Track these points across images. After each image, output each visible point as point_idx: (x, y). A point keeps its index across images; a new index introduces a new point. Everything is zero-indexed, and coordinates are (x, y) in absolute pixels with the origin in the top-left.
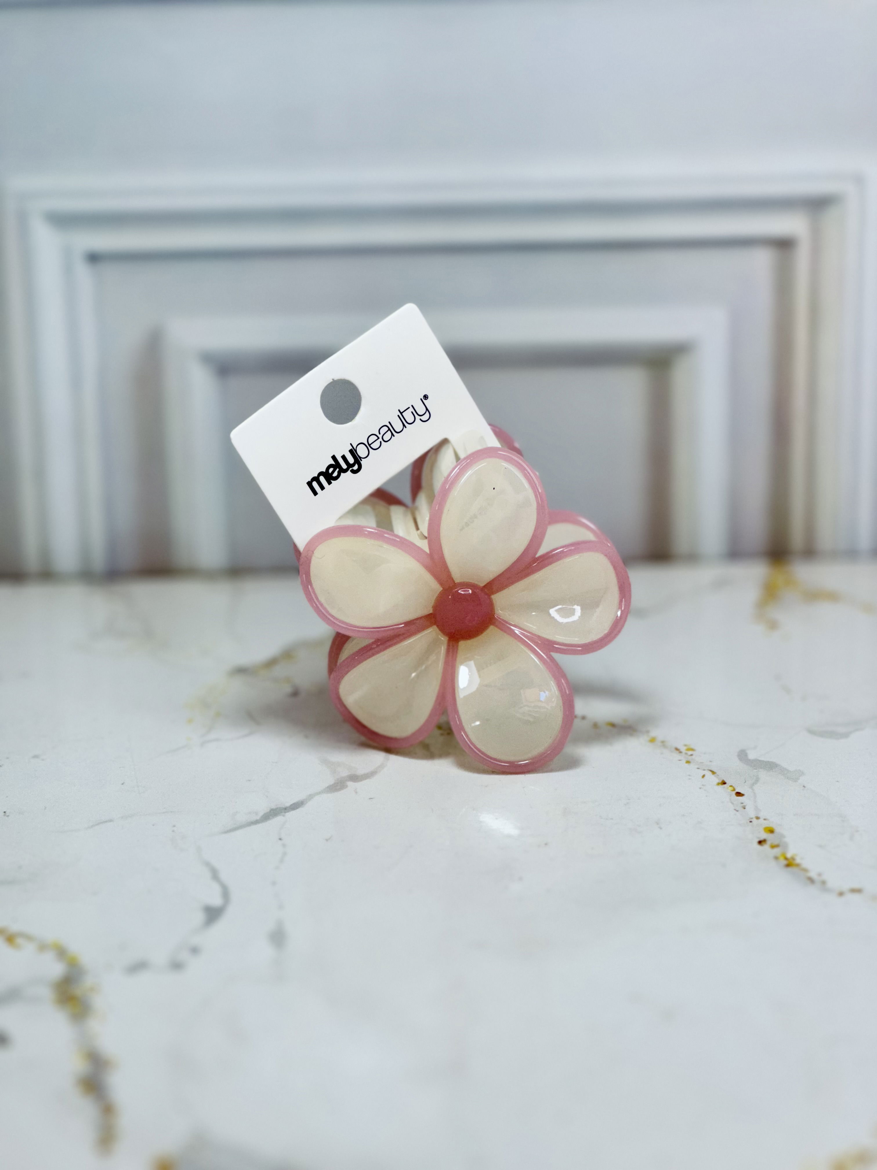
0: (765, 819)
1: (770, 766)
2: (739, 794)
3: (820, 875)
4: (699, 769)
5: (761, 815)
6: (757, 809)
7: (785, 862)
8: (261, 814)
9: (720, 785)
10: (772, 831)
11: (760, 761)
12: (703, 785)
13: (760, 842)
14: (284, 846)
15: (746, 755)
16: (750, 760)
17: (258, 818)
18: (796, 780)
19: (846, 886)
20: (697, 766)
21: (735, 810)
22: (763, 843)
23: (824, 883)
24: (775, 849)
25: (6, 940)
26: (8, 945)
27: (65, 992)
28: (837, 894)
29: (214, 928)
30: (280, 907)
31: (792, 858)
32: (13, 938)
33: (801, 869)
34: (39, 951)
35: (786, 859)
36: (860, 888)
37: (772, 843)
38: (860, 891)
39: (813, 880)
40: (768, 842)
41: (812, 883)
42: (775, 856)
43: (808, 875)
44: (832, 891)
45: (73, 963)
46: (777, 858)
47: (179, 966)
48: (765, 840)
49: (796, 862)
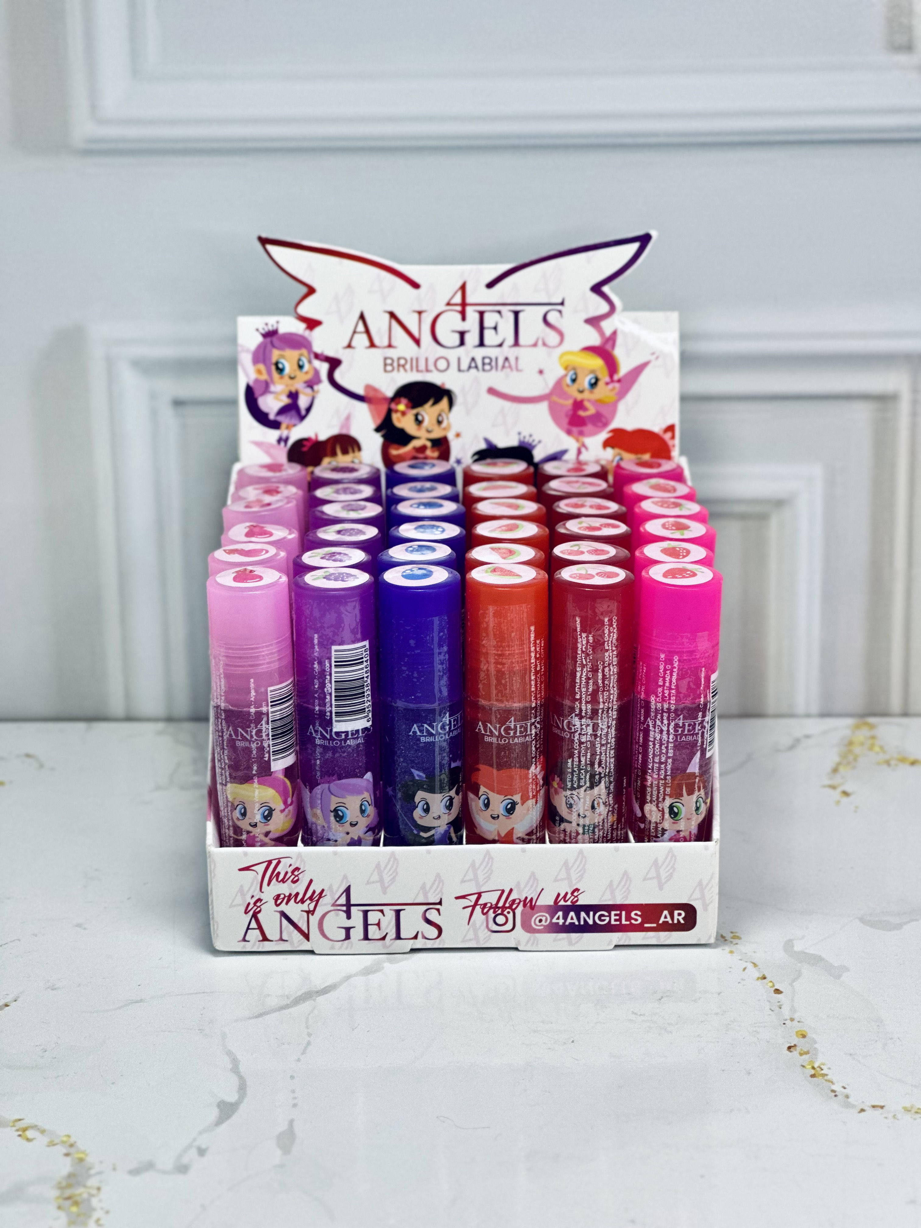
0: (799, 1022)
1: (815, 960)
2: (777, 991)
3: (845, 1088)
4: (741, 962)
5: (796, 1016)
6: (793, 1010)
7: (813, 1072)
8: (293, 997)
9: (760, 981)
10: (804, 1036)
11: (805, 953)
12: (743, 980)
13: (789, 1048)
14: (309, 1035)
15: (793, 946)
16: (795, 952)
17: (288, 1002)
18: (839, 977)
19: (868, 1102)
20: (740, 958)
21: (770, 1009)
22: (792, 1049)
23: (847, 1097)
24: (804, 1057)
25: (20, 1133)
26: (19, 1138)
27: (68, 1193)
28: (859, 1110)
29: (224, 1126)
30: (295, 1105)
31: (819, 1067)
32: (25, 1130)
33: (826, 1080)
34: (48, 1146)
35: (813, 1068)
36: (882, 1104)
37: (801, 1050)
38: (882, 1107)
39: (837, 1093)
40: (798, 1049)
41: (836, 1096)
42: (803, 1064)
43: (834, 1087)
44: (853, 1106)
45: (81, 1160)
46: (803, 1066)
47: (183, 1169)
48: (795, 1046)
49: (822, 1072)
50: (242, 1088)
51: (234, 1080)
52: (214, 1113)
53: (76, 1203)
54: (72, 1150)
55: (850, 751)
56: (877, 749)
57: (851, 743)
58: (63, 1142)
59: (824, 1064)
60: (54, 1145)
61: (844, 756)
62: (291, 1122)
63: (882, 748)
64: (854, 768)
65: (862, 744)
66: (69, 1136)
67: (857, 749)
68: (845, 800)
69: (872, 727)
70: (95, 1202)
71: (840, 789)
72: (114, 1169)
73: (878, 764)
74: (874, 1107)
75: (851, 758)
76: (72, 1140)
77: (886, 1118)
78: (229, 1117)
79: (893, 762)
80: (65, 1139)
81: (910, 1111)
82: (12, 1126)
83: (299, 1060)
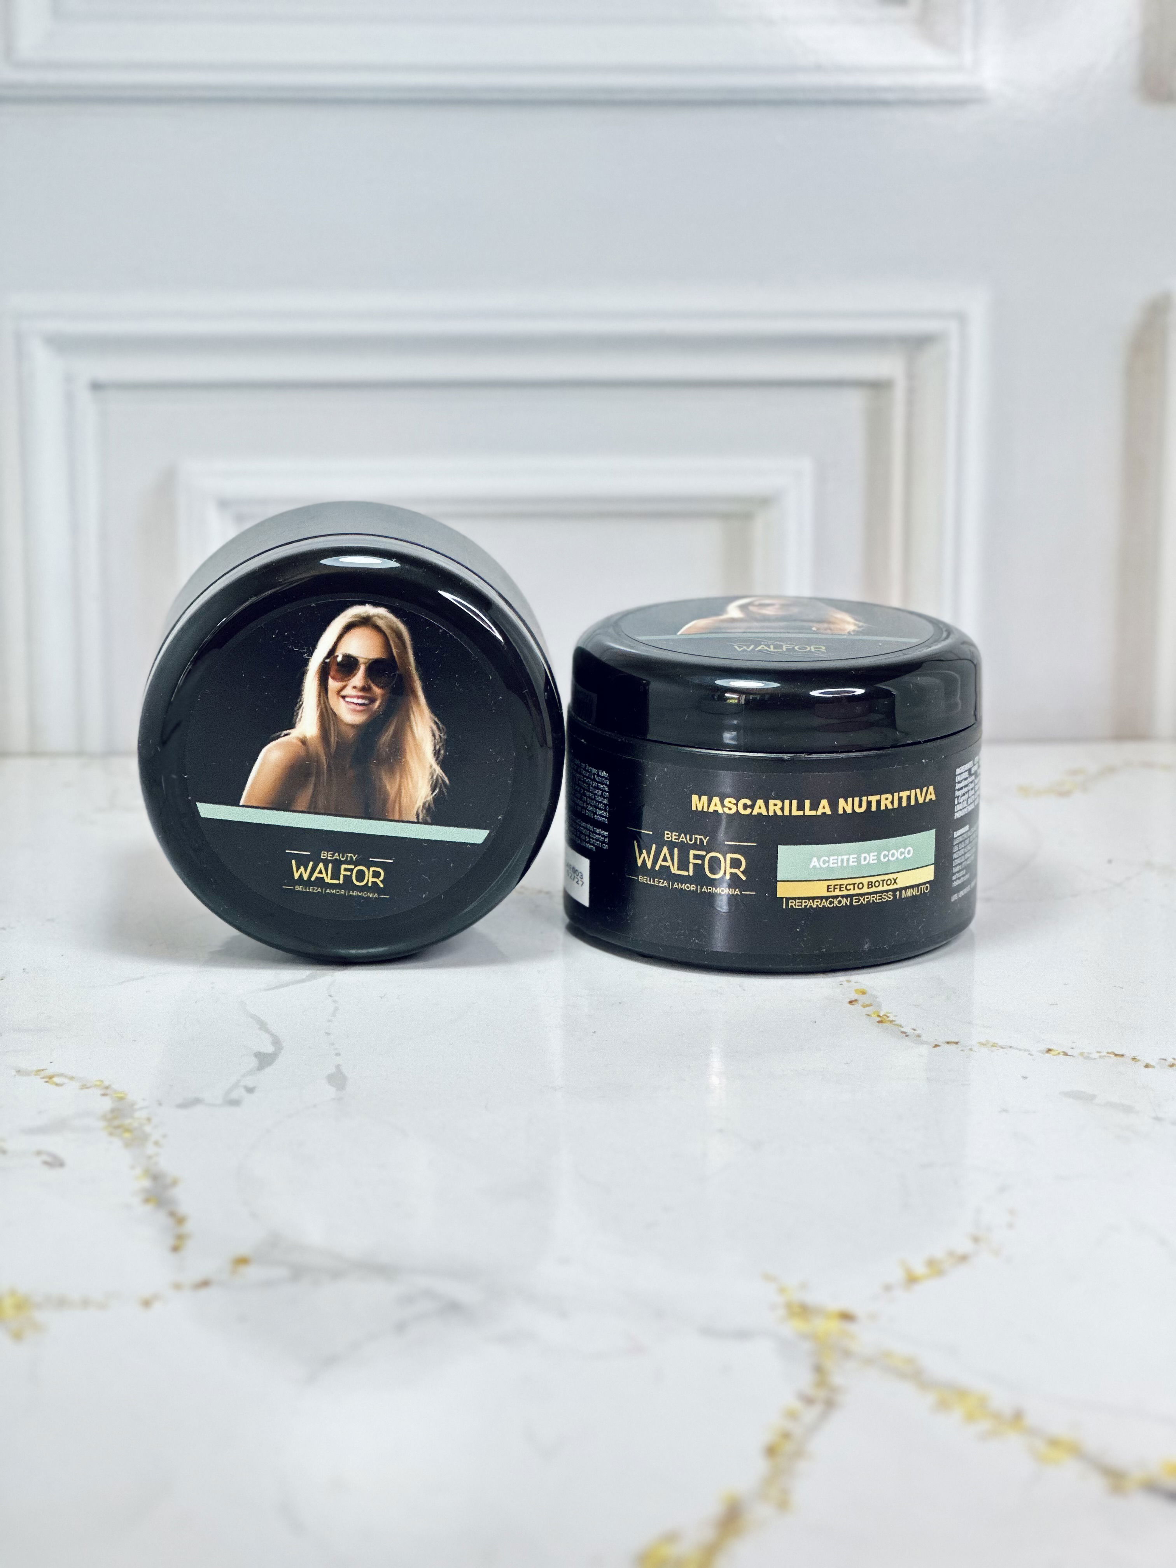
0: (856, 982)
3: (915, 1030)
7: (879, 1019)
8: (306, 974)
10: (864, 993)
13: (851, 1002)
14: (335, 1001)
17: (304, 977)
19: (941, 1040)
22: (853, 1003)
23: (919, 1036)
24: (866, 1009)
25: (45, 1080)
26: (47, 1083)
27: (116, 1123)
28: (934, 1046)
29: (268, 1070)
30: (338, 1054)
31: (885, 1015)
32: (51, 1077)
33: (894, 1025)
34: (82, 1089)
35: (879, 1016)
36: (957, 1041)
37: (864, 1003)
38: (957, 1043)
39: (908, 1034)
40: (860, 1002)
41: (907, 1036)
42: (867, 1014)
43: (903, 1030)
44: (927, 1043)
45: (121, 1099)
46: (869, 1015)
47: (235, 1103)
48: (856, 1000)
49: (889, 1019)
50: (277, 1042)
51: (265, 1036)
52: (253, 1062)
53: (128, 1130)
54: (108, 1091)
58: (96, 1086)
59: (888, 1013)
60: (87, 1088)
62: (338, 1067)
66: (102, 1081)
70: (148, 1129)
72: (160, 1104)
74: (948, 1043)
76: (106, 1083)
77: (962, 1050)
78: (270, 1063)
80: (98, 1083)
81: (986, 1045)
82: (35, 1075)
83: (330, 1021)
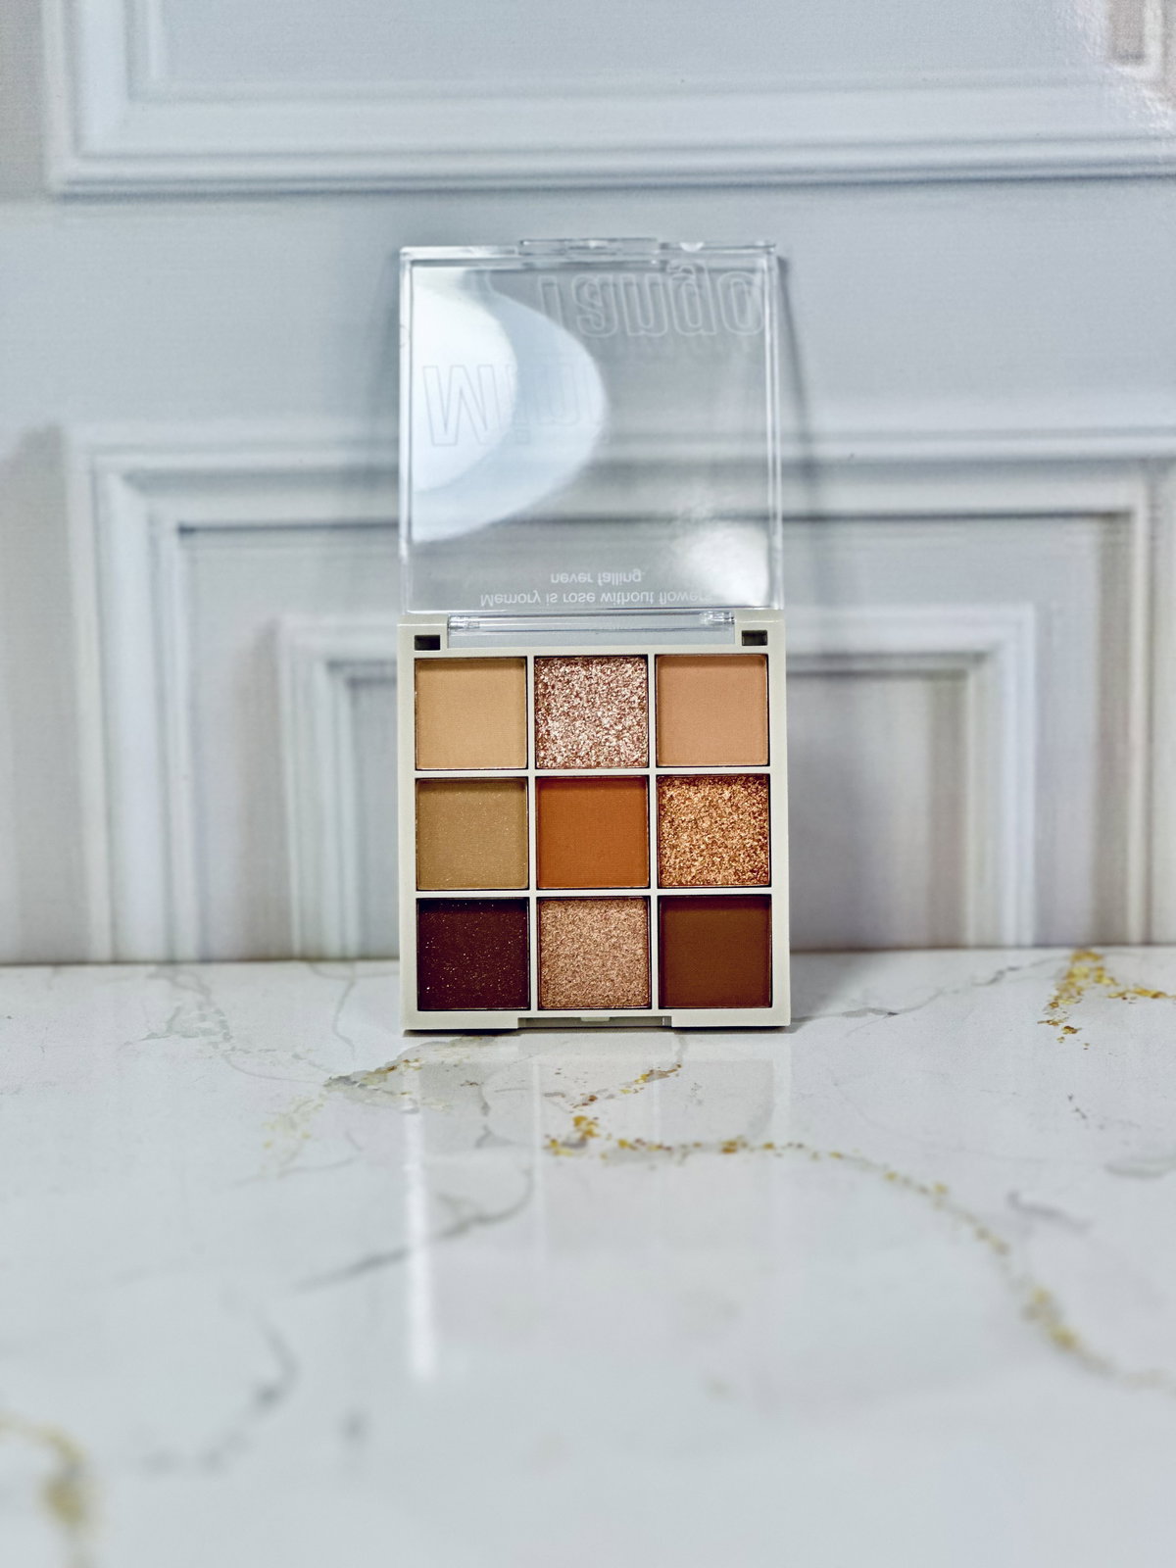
1: (1049, 1214)
4: (952, 1216)
7: (1058, 1340)
11: (1035, 1207)
15: (1018, 1199)
16: (1022, 1206)
18: (1084, 1231)
20: (949, 1212)
21: (995, 1272)
45: (72, 1455)
50: (289, 1369)
51: (277, 1360)
52: (252, 1400)
55: (1072, 984)
56: (1106, 981)
57: (1071, 975)
59: (1072, 1329)
61: (1063, 990)
62: (359, 1408)
63: (1112, 980)
64: (1078, 1002)
65: (1086, 976)
67: (1081, 983)
68: (1070, 1036)
69: (1097, 957)
71: (1062, 1025)
73: (1110, 997)
75: (1073, 992)
76: (60, 1432)
78: (273, 1403)
79: (1128, 995)
